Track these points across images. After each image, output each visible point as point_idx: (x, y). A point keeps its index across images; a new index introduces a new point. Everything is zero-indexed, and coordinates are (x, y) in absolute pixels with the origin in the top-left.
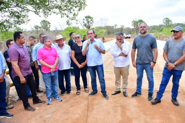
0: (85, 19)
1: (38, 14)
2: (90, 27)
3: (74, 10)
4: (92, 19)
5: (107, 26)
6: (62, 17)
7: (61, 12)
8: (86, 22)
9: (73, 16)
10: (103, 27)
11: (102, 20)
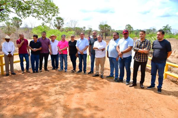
0: (56, 19)
1: (20, 16)
2: (60, 28)
3: (49, 15)
4: (63, 20)
5: (76, 28)
6: (38, 20)
7: (38, 16)
8: (57, 23)
9: (47, 20)
10: (72, 28)
11: (72, 21)
